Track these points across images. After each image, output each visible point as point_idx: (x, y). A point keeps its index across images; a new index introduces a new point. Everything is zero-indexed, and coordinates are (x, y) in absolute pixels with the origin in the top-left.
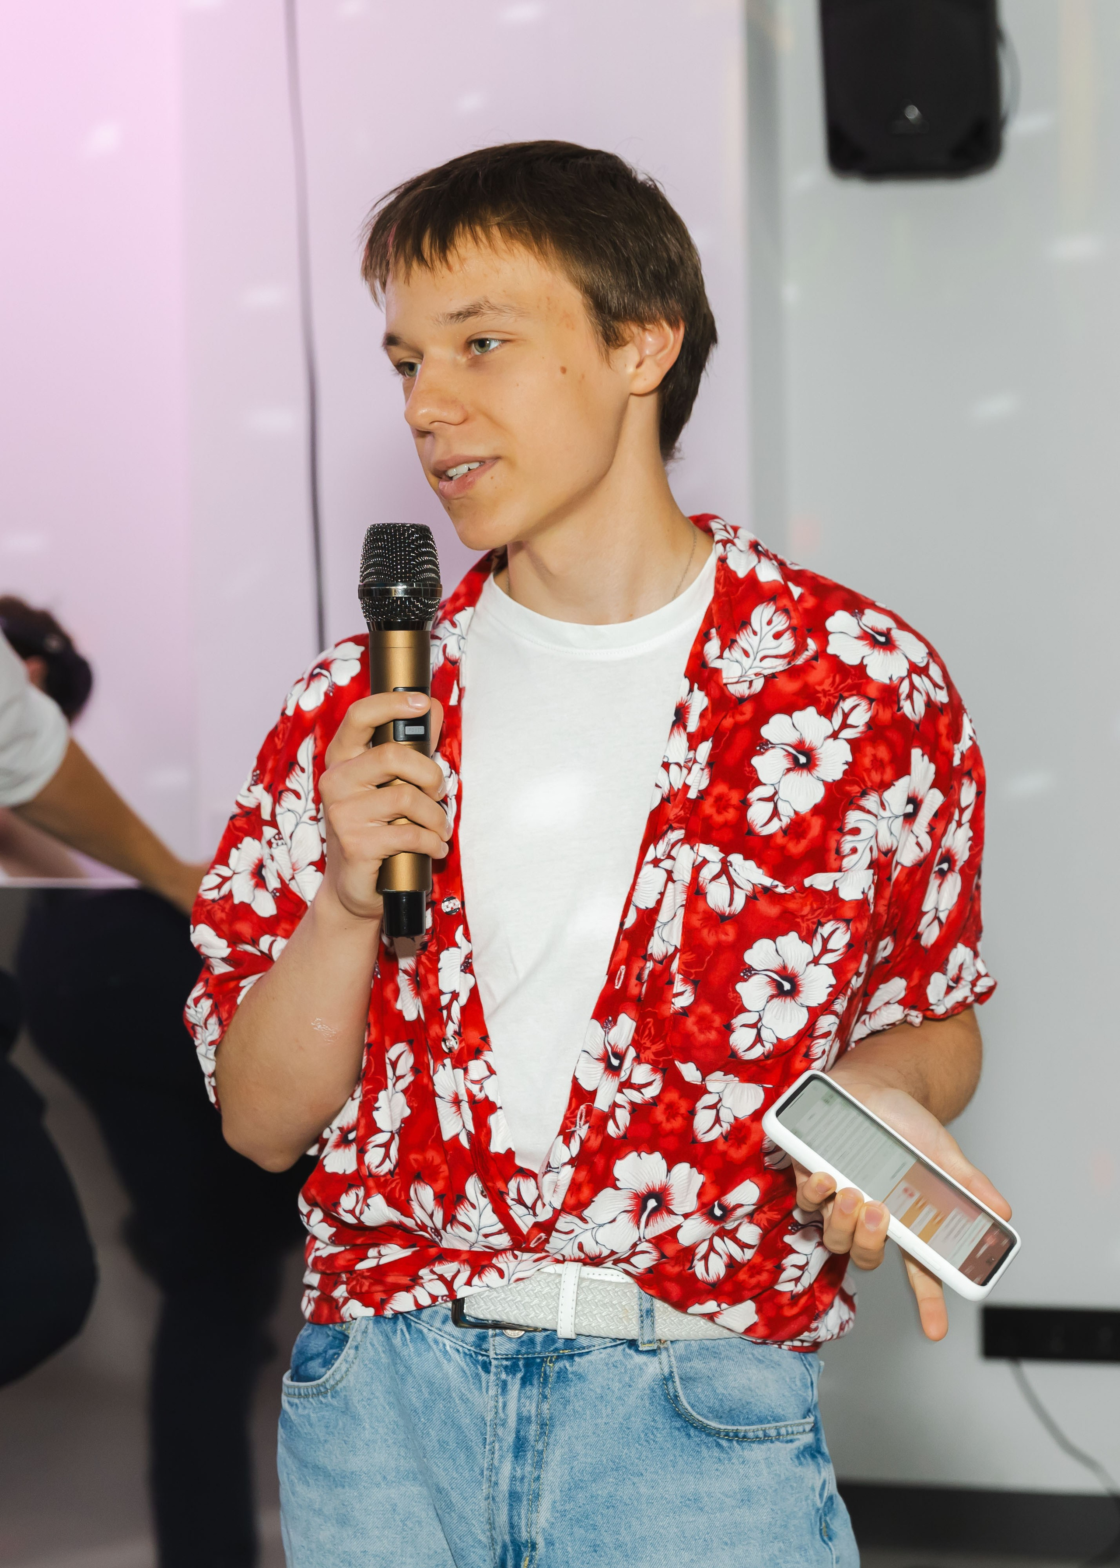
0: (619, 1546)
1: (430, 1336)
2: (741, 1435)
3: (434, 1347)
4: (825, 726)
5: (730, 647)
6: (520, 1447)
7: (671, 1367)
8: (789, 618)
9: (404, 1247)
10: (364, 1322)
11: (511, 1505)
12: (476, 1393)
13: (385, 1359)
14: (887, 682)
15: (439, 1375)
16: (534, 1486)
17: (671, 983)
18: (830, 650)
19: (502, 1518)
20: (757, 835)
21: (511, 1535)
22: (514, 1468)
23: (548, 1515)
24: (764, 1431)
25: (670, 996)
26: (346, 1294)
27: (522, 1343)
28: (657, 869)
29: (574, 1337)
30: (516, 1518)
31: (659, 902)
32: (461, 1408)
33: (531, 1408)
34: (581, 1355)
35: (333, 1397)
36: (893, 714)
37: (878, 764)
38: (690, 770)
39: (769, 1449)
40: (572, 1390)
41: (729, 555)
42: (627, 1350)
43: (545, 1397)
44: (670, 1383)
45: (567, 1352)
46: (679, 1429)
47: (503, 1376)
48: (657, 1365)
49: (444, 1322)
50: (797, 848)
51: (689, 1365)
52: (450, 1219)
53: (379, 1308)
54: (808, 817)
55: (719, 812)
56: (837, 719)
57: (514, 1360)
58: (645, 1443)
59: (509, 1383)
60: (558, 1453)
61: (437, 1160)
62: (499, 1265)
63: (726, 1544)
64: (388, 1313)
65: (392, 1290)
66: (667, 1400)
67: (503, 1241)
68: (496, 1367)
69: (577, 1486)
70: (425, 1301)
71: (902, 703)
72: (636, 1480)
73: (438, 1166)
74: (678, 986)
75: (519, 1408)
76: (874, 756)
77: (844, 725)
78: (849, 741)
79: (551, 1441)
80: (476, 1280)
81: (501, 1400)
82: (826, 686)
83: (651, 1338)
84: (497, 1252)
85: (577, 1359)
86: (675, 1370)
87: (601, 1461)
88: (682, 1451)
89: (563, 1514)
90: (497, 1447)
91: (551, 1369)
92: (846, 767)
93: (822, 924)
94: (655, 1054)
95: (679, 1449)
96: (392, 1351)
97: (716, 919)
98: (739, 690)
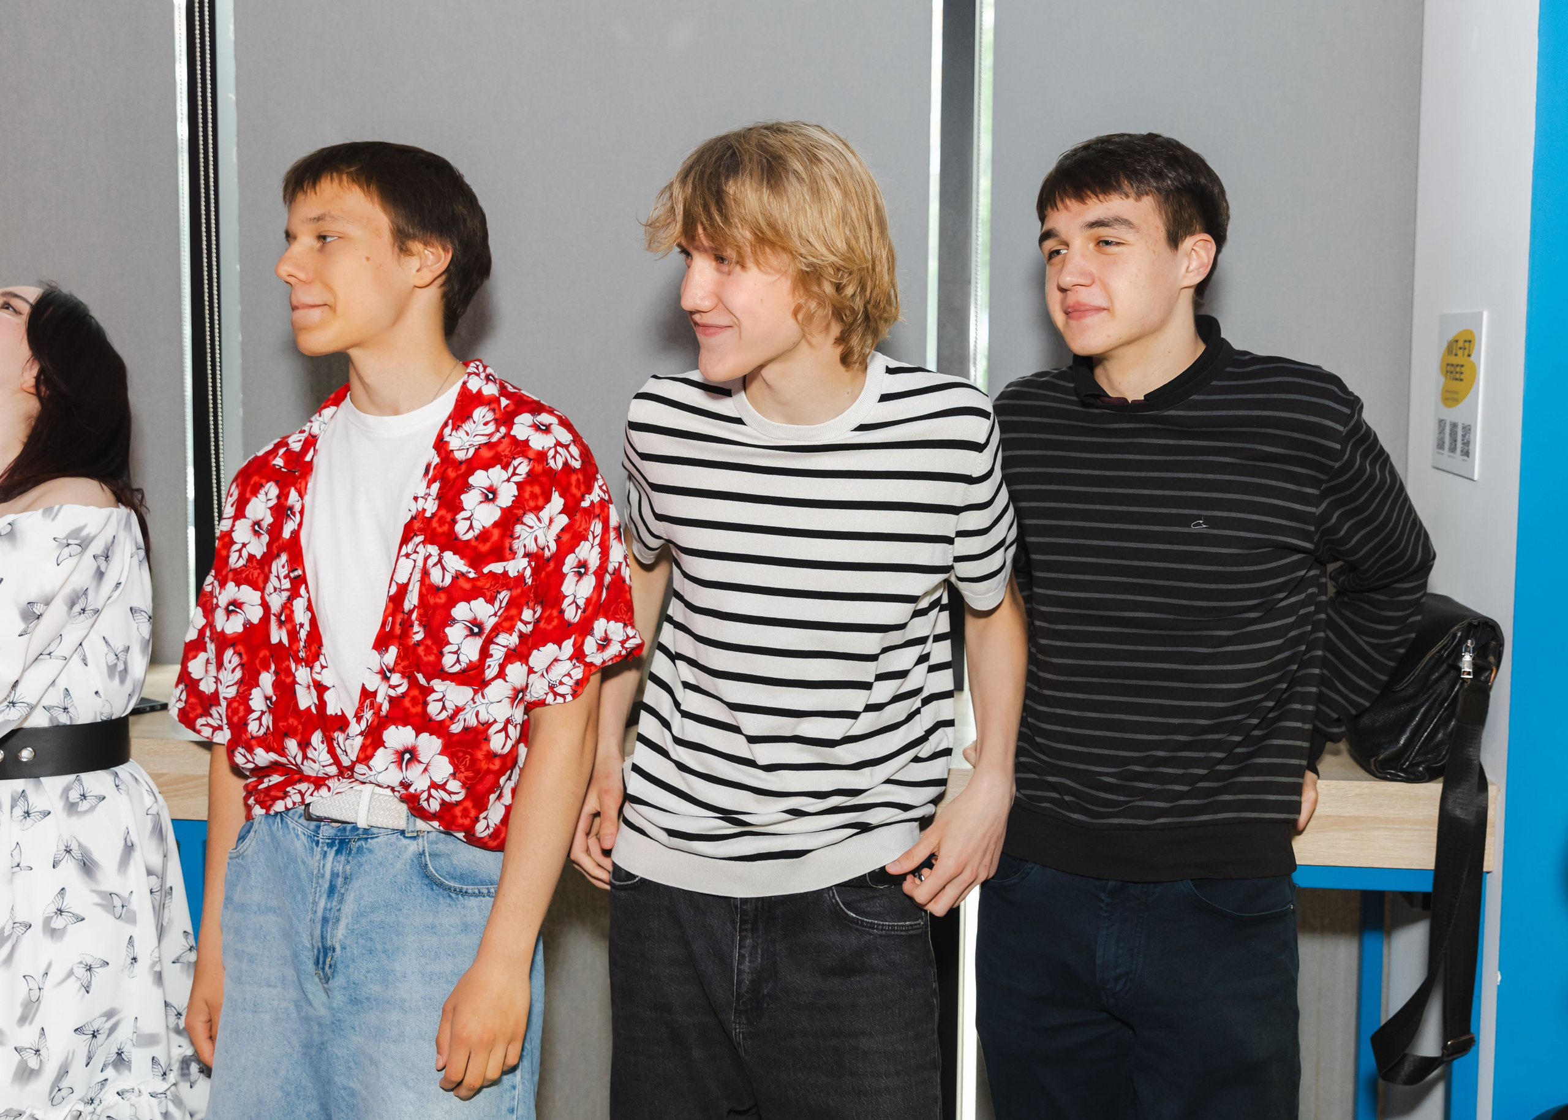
0: (385, 951)
1: (291, 825)
2: (464, 891)
3: (292, 831)
4: (505, 475)
5: (457, 430)
6: (332, 889)
7: (424, 847)
8: (495, 414)
9: (281, 776)
10: (260, 817)
11: (323, 925)
12: (310, 858)
13: (267, 839)
14: (541, 449)
15: (292, 848)
16: (337, 914)
17: (412, 626)
18: (512, 433)
19: (318, 932)
20: (460, 540)
21: (322, 942)
22: (326, 903)
23: (343, 931)
24: (479, 890)
25: (411, 633)
26: (254, 802)
27: (339, 830)
28: (408, 560)
29: (367, 828)
30: (325, 932)
31: (409, 579)
32: (302, 867)
33: (340, 868)
34: (372, 838)
35: (242, 859)
36: (544, 467)
37: (534, 496)
38: (426, 500)
39: (481, 901)
40: (365, 858)
41: (470, 381)
42: (399, 836)
43: (348, 862)
44: (423, 857)
45: (364, 836)
46: (427, 885)
47: (325, 848)
48: (416, 846)
49: (299, 818)
50: (484, 548)
51: (436, 846)
52: (305, 757)
53: (268, 809)
54: (491, 529)
55: (440, 526)
56: (511, 470)
57: (333, 840)
58: (404, 892)
59: (328, 853)
60: (352, 895)
61: (296, 723)
62: (329, 785)
63: (449, 955)
64: (272, 812)
65: (275, 799)
66: (420, 867)
67: (333, 770)
68: (322, 843)
69: (362, 915)
70: (290, 805)
71: (549, 461)
72: (397, 913)
73: (297, 727)
74: (416, 628)
75: (332, 868)
76: (531, 492)
77: (514, 474)
78: (516, 483)
79: (350, 887)
80: (315, 793)
81: (322, 863)
82: (507, 452)
83: (413, 830)
84: (330, 777)
85: (369, 840)
86: (426, 849)
87: (378, 901)
88: (427, 898)
89: (353, 931)
90: (318, 890)
91: (354, 846)
92: (514, 498)
93: (499, 593)
94: (403, 667)
95: (425, 897)
96: (272, 835)
97: (435, 590)
98: (460, 455)
